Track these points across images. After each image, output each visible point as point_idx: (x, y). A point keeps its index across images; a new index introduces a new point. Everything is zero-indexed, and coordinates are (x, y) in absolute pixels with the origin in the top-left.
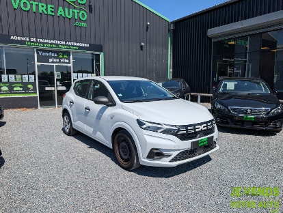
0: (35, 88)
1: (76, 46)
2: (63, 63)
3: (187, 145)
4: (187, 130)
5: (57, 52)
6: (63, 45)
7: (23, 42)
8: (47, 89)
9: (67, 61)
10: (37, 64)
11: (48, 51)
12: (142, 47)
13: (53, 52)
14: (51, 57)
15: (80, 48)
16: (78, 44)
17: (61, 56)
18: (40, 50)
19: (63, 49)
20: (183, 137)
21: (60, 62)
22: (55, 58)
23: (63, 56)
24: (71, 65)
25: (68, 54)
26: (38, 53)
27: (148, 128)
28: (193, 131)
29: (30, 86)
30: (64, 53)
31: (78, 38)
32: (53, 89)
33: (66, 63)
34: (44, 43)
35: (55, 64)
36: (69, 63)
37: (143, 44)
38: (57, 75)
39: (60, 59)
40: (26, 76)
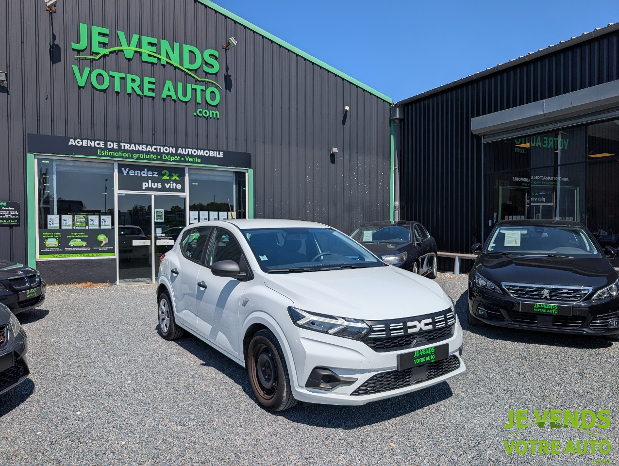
0: (111, 242)
1: (198, 156)
2: (170, 190)
3: (388, 360)
4: (388, 330)
5: (159, 170)
6: (172, 154)
7: (92, 151)
8: (136, 243)
9: (179, 186)
10: (117, 192)
11: (141, 168)
12: (333, 156)
13: (151, 168)
14: (146, 179)
15: (205, 160)
16: (201, 153)
17: (166, 177)
18: (125, 166)
19: (171, 162)
20: (379, 345)
21: (163, 189)
22: (154, 180)
23: (170, 175)
24: (186, 194)
25: (181, 172)
26: (120, 172)
27: (310, 326)
28: (401, 333)
29: (102, 238)
30: (172, 170)
31: (202, 140)
32: (147, 242)
33: (176, 190)
34: (132, 152)
35: (153, 194)
36: (183, 190)
37: (335, 150)
38: (156, 215)
39: (164, 182)
40: (95, 218)
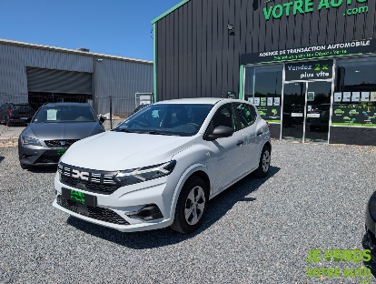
0: (279, 114)
1: (344, 49)
2: (320, 78)
5: (313, 64)
6: (323, 51)
7: (271, 58)
8: (293, 115)
9: (327, 74)
10: (285, 82)
11: (300, 64)
13: (307, 64)
14: (303, 72)
15: (350, 50)
16: (347, 45)
17: (317, 69)
18: (290, 64)
19: (322, 56)
21: (315, 77)
22: (309, 72)
23: (321, 67)
24: (333, 79)
25: (329, 63)
26: (287, 69)
29: (274, 111)
30: (322, 63)
32: (300, 115)
33: (325, 77)
34: (294, 54)
35: (307, 82)
36: (330, 77)
38: (309, 95)
39: (315, 73)
40: (270, 99)
